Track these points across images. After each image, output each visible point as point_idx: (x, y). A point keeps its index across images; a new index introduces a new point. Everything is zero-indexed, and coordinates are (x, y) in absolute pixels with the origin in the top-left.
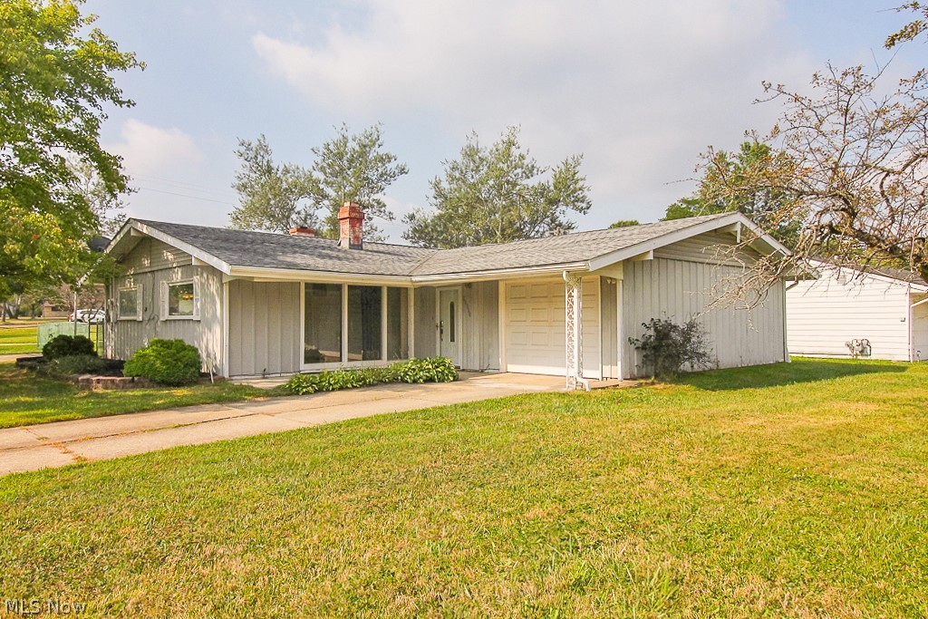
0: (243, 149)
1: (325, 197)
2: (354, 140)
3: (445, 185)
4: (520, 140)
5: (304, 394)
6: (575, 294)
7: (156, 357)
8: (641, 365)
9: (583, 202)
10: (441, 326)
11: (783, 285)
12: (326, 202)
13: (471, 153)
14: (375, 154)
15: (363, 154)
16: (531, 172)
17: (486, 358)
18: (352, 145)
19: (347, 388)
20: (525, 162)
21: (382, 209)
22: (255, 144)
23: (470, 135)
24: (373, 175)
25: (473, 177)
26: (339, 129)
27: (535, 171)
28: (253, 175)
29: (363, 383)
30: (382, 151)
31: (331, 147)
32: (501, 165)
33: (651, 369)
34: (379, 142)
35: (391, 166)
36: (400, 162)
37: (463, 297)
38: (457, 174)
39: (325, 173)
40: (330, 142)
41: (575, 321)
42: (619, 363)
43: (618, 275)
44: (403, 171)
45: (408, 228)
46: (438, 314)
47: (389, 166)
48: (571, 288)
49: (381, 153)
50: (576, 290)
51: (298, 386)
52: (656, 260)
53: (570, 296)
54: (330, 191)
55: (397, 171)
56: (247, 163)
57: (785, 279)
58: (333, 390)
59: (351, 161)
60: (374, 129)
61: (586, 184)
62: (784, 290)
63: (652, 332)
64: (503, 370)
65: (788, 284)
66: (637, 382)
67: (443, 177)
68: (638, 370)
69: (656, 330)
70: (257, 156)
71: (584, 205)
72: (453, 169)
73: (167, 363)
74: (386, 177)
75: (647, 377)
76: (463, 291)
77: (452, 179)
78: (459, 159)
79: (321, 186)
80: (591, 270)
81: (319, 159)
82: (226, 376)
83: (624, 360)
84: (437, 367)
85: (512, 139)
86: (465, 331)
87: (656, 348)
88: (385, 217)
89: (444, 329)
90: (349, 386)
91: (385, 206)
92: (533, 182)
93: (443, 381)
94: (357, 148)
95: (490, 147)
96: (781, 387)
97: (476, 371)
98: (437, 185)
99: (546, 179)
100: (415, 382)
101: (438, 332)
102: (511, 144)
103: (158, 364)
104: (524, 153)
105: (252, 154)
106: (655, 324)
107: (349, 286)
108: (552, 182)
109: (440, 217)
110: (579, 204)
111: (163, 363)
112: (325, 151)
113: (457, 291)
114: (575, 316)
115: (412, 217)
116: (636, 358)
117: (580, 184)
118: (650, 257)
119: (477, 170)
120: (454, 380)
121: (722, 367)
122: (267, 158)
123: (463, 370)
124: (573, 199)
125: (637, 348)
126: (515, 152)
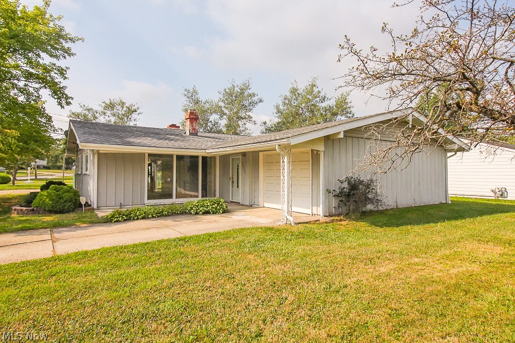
0: (186, 93)
1: (225, 114)
2: (237, 87)
3: (281, 107)
4: (318, 83)
5: (115, 222)
6: (286, 160)
7: (47, 196)
8: (337, 207)
9: (350, 114)
10: (232, 179)
11: (446, 155)
12: (225, 117)
13: (294, 91)
14: (247, 93)
15: (242, 93)
16: (324, 99)
17: (253, 199)
18: (237, 89)
19: (148, 218)
20: (321, 95)
21: (251, 119)
22: (191, 90)
23: (293, 82)
24: (246, 103)
25: (294, 103)
26: (231, 82)
27: (326, 99)
28: (190, 104)
29: (160, 215)
30: (250, 92)
31: (227, 90)
32: (308, 96)
33: (344, 209)
34: (249, 87)
35: (255, 99)
36: (259, 97)
37: (242, 162)
38: (287, 102)
39: (224, 103)
40: (226, 88)
41: (286, 178)
42: (321, 206)
43: (321, 148)
44: (261, 101)
45: (263, 128)
46: (231, 171)
47: (254, 99)
48: (283, 157)
49: (250, 93)
50: (286, 158)
51: (112, 217)
52: (345, 137)
53: (283, 162)
54: (226, 111)
55: (258, 101)
56: (188, 99)
57: (446, 151)
58: (138, 219)
59: (236, 97)
60: (247, 81)
61: (352, 105)
62: (446, 158)
63: (345, 185)
64: (261, 205)
65: (449, 154)
66: (332, 218)
67: (281, 104)
68: (335, 211)
69: (349, 183)
70: (192, 95)
71: (351, 115)
72: (285, 99)
73: (53, 200)
74: (253, 104)
75: (339, 215)
76: (242, 159)
77: (285, 104)
78: (288, 94)
79: (223, 109)
80: (292, 144)
81: (221, 97)
82: (95, 207)
83: (324, 203)
84: (214, 205)
85: (314, 83)
86: (243, 182)
87: (348, 195)
88: (252, 123)
89: (234, 180)
90: (150, 216)
91: (252, 118)
92: (324, 105)
93: (216, 213)
94: (239, 91)
95: (303, 88)
96: (434, 224)
97: (248, 206)
98: (277, 107)
99: (332, 103)
100: (197, 213)
101: (231, 182)
102: (313, 86)
103: (47, 200)
104: (320, 90)
105: (190, 95)
106: (348, 180)
107: (177, 156)
108: (335, 103)
109: (278, 123)
110: (348, 115)
111: (50, 200)
112: (225, 93)
113: (239, 158)
114: (286, 175)
115: (265, 123)
116: (334, 202)
117: (349, 105)
118: (341, 136)
119: (297, 99)
120: (223, 213)
121: (400, 207)
122: (197, 96)
123: (242, 205)
124: (345, 112)
125: (334, 196)
126: (316, 90)
